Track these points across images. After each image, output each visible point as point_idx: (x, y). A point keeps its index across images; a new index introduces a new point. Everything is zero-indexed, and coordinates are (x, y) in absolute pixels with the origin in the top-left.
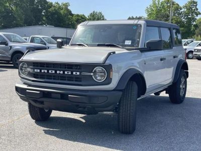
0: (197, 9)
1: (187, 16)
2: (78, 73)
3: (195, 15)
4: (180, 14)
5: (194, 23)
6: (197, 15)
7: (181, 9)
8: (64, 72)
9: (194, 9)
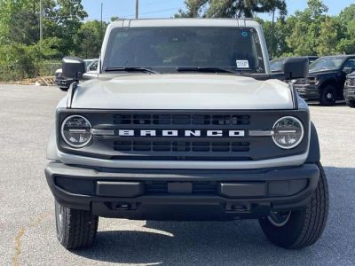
0: (82, 7)
1: (66, 18)
2: (242, 133)
3: (79, 18)
4: (54, 14)
5: (79, 31)
6: (82, 17)
7: (54, 5)
8: (204, 133)
9: (77, 8)
